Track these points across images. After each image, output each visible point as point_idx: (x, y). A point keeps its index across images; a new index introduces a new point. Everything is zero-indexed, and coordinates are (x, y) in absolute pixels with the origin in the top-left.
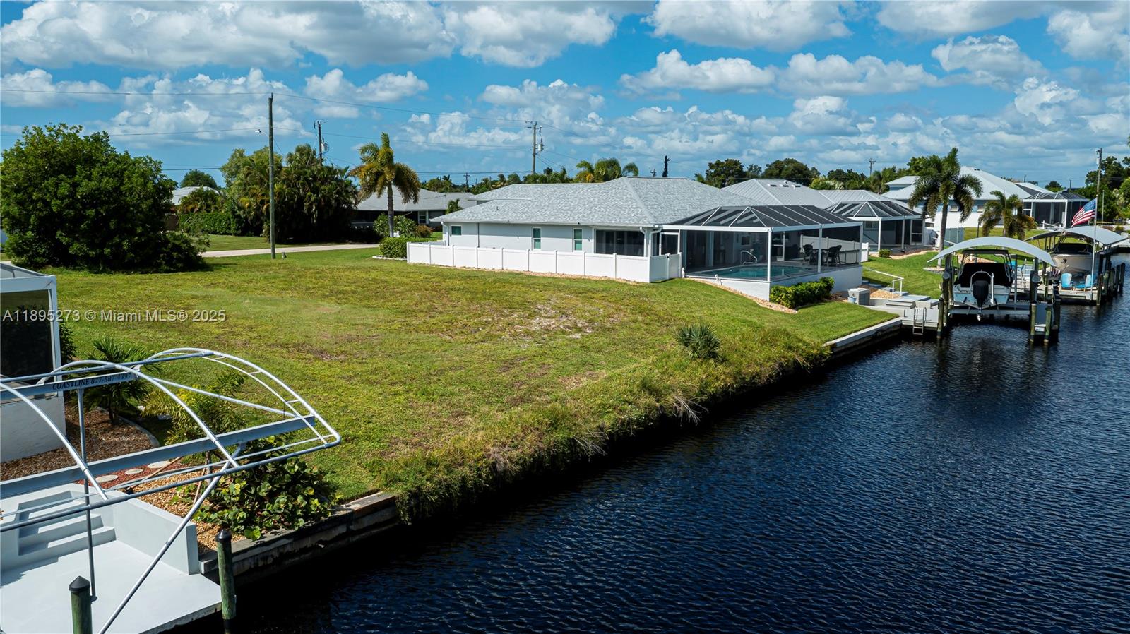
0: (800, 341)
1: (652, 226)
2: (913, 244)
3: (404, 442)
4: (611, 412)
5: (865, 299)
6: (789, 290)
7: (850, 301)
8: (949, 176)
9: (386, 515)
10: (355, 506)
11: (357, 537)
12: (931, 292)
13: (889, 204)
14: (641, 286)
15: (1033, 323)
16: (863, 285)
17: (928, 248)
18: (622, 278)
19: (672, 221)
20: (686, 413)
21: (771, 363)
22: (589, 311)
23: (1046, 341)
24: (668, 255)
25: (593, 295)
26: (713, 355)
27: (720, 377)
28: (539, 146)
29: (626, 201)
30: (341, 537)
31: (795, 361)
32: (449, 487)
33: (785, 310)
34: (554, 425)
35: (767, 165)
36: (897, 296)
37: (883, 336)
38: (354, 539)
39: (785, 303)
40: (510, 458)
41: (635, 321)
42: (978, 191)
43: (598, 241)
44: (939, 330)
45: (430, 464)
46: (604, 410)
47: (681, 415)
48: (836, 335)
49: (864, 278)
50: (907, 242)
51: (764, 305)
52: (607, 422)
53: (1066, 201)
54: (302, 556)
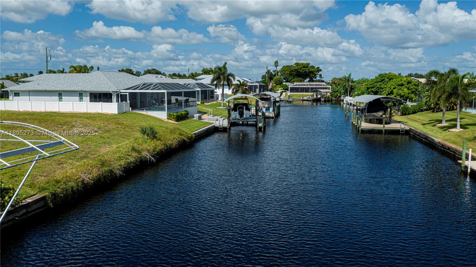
0: (184, 132)
1: (116, 90)
2: (211, 99)
3: (40, 176)
4: (123, 159)
5: (200, 118)
6: (175, 114)
7: (195, 119)
8: (224, 73)
9: (41, 204)
10: (29, 200)
11: (31, 214)
12: (221, 115)
13: (202, 84)
14: (114, 115)
15: (258, 123)
16: (198, 113)
17: (216, 101)
18: (105, 112)
19: (124, 89)
20: (150, 158)
21: (175, 140)
22: (97, 125)
23: (263, 129)
24: (124, 102)
25: (95, 119)
26: (155, 137)
27: (159, 146)
28: (49, 58)
29: (102, 81)
30: (24, 214)
31: (183, 139)
32: (67, 190)
33: (174, 122)
34: (103, 165)
35: (144, 71)
36: (211, 117)
37: (209, 131)
38: (30, 215)
39: (173, 120)
40: (89, 178)
41: (118, 128)
42: (234, 79)
43: (91, 97)
44: (228, 128)
45: (58, 182)
46: (120, 158)
47: (148, 160)
48: (194, 130)
49: (198, 111)
50: (209, 99)
51: (166, 121)
52: (123, 163)
53: (258, 84)
54: (9, 223)
